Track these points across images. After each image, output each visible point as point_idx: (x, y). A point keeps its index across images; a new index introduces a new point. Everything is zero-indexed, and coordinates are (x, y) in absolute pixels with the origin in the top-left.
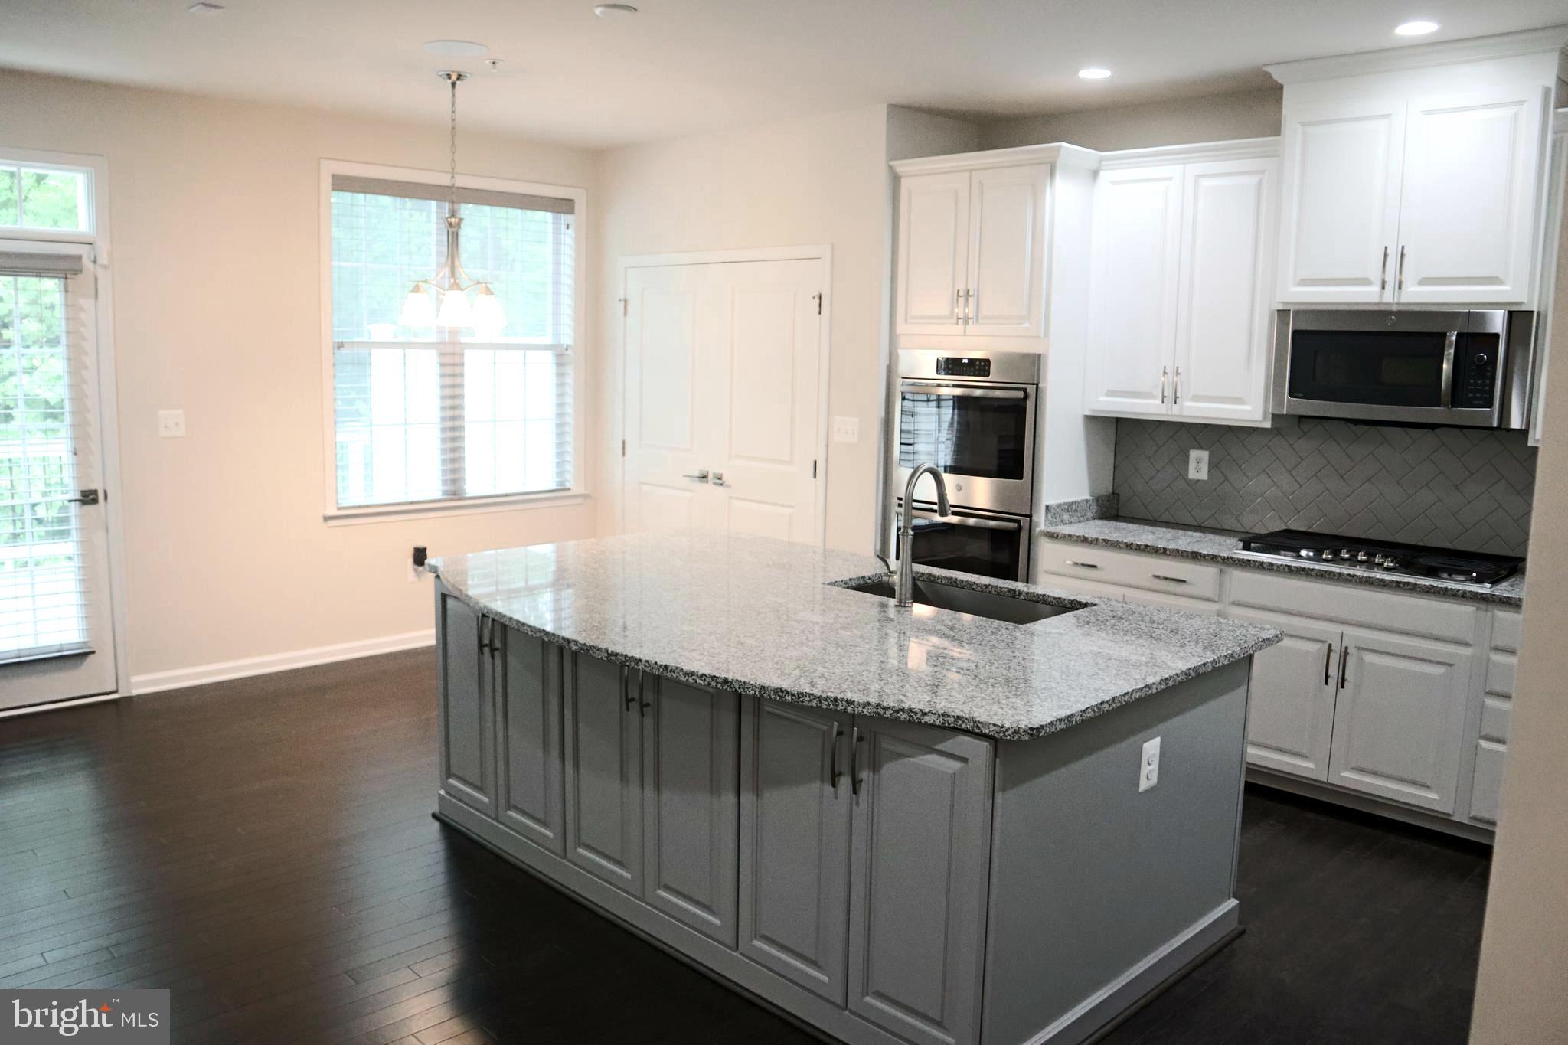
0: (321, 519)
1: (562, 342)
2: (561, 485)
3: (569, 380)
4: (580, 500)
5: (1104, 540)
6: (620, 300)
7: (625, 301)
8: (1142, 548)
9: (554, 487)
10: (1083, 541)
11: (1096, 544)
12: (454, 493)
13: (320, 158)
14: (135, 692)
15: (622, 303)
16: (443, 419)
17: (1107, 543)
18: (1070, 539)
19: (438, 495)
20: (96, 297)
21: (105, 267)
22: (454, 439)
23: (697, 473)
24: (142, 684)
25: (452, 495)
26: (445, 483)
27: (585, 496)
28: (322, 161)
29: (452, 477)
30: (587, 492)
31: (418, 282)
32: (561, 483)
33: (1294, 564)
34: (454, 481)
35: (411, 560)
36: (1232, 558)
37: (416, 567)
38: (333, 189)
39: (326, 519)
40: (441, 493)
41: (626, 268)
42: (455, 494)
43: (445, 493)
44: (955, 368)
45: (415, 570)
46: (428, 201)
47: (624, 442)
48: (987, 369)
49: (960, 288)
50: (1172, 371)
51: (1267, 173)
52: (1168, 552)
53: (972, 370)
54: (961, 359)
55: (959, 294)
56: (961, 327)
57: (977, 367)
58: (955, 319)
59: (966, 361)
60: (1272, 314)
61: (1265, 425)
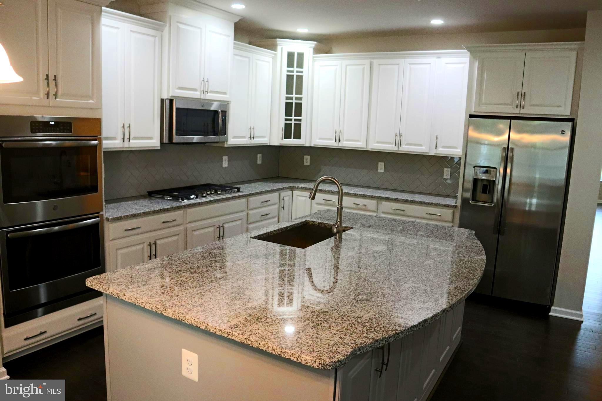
8: (159, 211)
10: (134, 216)
11: (140, 216)
17: (144, 214)
18: (128, 218)
44: (44, 128)
48: (68, 128)
49: (47, 74)
50: (126, 126)
51: (157, 38)
52: (169, 210)
53: (58, 129)
54: (49, 122)
55: (47, 78)
56: (48, 100)
57: (62, 128)
58: (42, 94)
59: (53, 123)
60: (162, 101)
61: (159, 148)
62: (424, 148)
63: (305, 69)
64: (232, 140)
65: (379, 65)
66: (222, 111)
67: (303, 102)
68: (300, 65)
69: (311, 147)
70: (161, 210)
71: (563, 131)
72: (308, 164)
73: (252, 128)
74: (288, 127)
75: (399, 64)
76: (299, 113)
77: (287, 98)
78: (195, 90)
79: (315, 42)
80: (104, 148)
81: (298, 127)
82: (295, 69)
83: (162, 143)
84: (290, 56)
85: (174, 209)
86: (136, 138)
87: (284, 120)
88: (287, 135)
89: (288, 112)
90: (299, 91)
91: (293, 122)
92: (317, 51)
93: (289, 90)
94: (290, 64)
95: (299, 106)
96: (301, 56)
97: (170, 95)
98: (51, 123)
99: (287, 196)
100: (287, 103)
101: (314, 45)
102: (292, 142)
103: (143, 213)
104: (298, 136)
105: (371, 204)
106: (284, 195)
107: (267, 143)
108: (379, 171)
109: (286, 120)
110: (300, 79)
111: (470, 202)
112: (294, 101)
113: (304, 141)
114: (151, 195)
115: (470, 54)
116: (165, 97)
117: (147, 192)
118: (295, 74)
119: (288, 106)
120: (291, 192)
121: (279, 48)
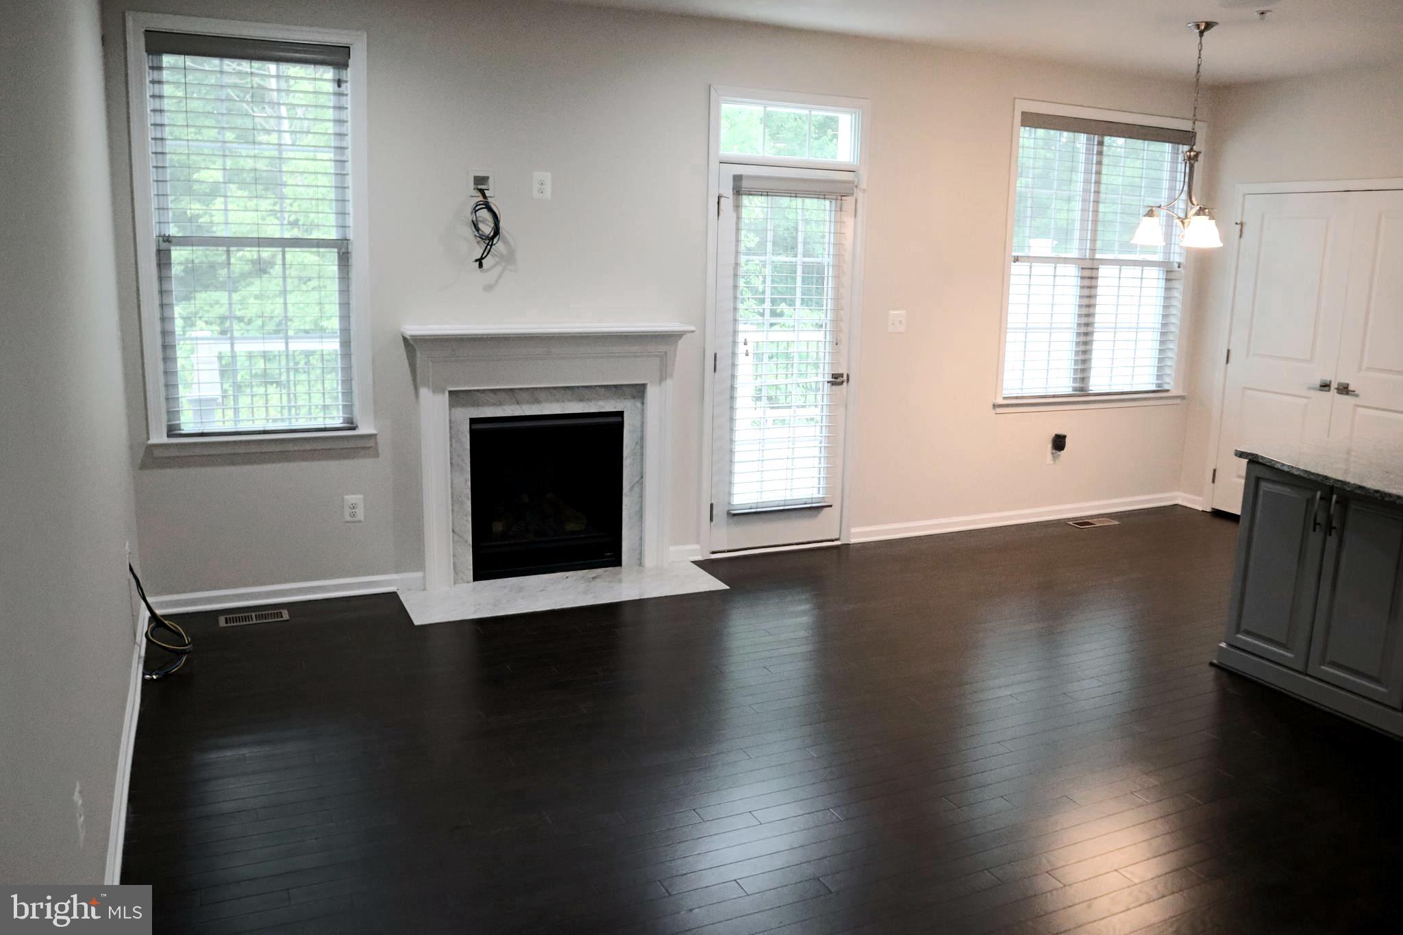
0: (992, 406)
1: (1171, 260)
2: (1159, 387)
3: (1177, 294)
4: (1178, 401)
6: (1236, 223)
7: (1242, 224)
9: (1154, 388)
12: (1082, 389)
13: (1015, 98)
14: (853, 541)
15: (1239, 226)
16: (1079, 325)
19: (1069, 391)
20: (855, 216)
21: (864, 191)
22: (1085, 343)
23: (1318, 383)
24: (859, 534)
25: (1080, 391)
26: (1075, 380)
27: (1182, 398)
28: (1016, 100)
29: (1081, 376)
30: (1185, 394)
31: (1152, 207)
32: (1159, 385)
34: (1083, 380)
35: (1050, 446)
37: (1054, 451)
38: (1022, 126)
39: (995, 406)
40: (1071, 389)
41: (1244, 195)
42: (1082, 391)
43: (1075, 389)
45: (1053, 454)
46: (1080, 134)
47: (1228, 351)
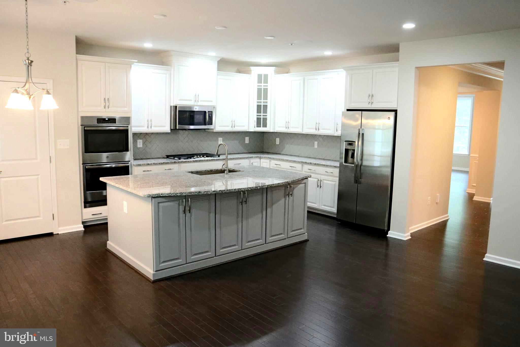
5: (153, 163)
10: (148, 165)
11: (151, 165)
18: (144, 165)
33: (194, 160)
36: (182, 161)
44: (103, 122)
48: (114, 121)
49: (105, 98)
50: (150, 120)
51: (167, 75)
52: (169, 163)
53: (109, 122)
54: (105, 119)
55: (105, 99)
56: (105, 109)
57: (111, 121)
58: (103, 107)
59: (107, 119)
60: (171, 106)
61: (170, 132)
62: (331, 131)
63: (269, 84)
64: (219, 128)
65: (308, 80)
66: (208, 111)
67: (269, 105)
68: (266, 81)
69: (275, 132)
70: (164, 163)
71: (389, 118)
72: (278, 143)
73: (233, 121)
74: (258, 120)
75: (317, 79)
76: (265, 111)
77: (258, 102)
78: (191, 100)
79: (275, 67)
80: (133, 131)
81: (265, 120)
82: (263, 84)
83: (171, 129)
84: (260, 76)
85: (172, 163)
86: (155, 126)
87: (256, 116)
88: (258, 125)
89: (259, 111)
90: (266, 98)
91: (262, 117)
92: (277, 72)
93: (259, 97)
94: (260, 81)
95: (265, 107)
96: (266, 76)
97: (175, 104)
98: (106, 119)
99: (257, 162)
100: (258, 105)
101: (274, 69)
102: (262, 129)
103: (154, 163)
104: (265, 125)
105: (298, 166)
106: (253, 162)
107: (247, 130)
108: (315, 147)
109: (257, 115)
110: (266, 90)
111: (343, 163)
112: (262, 104)
113: (269, 128)
114: (168, 157)
115: (346, 72)
116: (172, 105)
117: (166, 156)
118: (263, 87)
119: (259, 107)
120: (259, 160)
121: (252, 72)
